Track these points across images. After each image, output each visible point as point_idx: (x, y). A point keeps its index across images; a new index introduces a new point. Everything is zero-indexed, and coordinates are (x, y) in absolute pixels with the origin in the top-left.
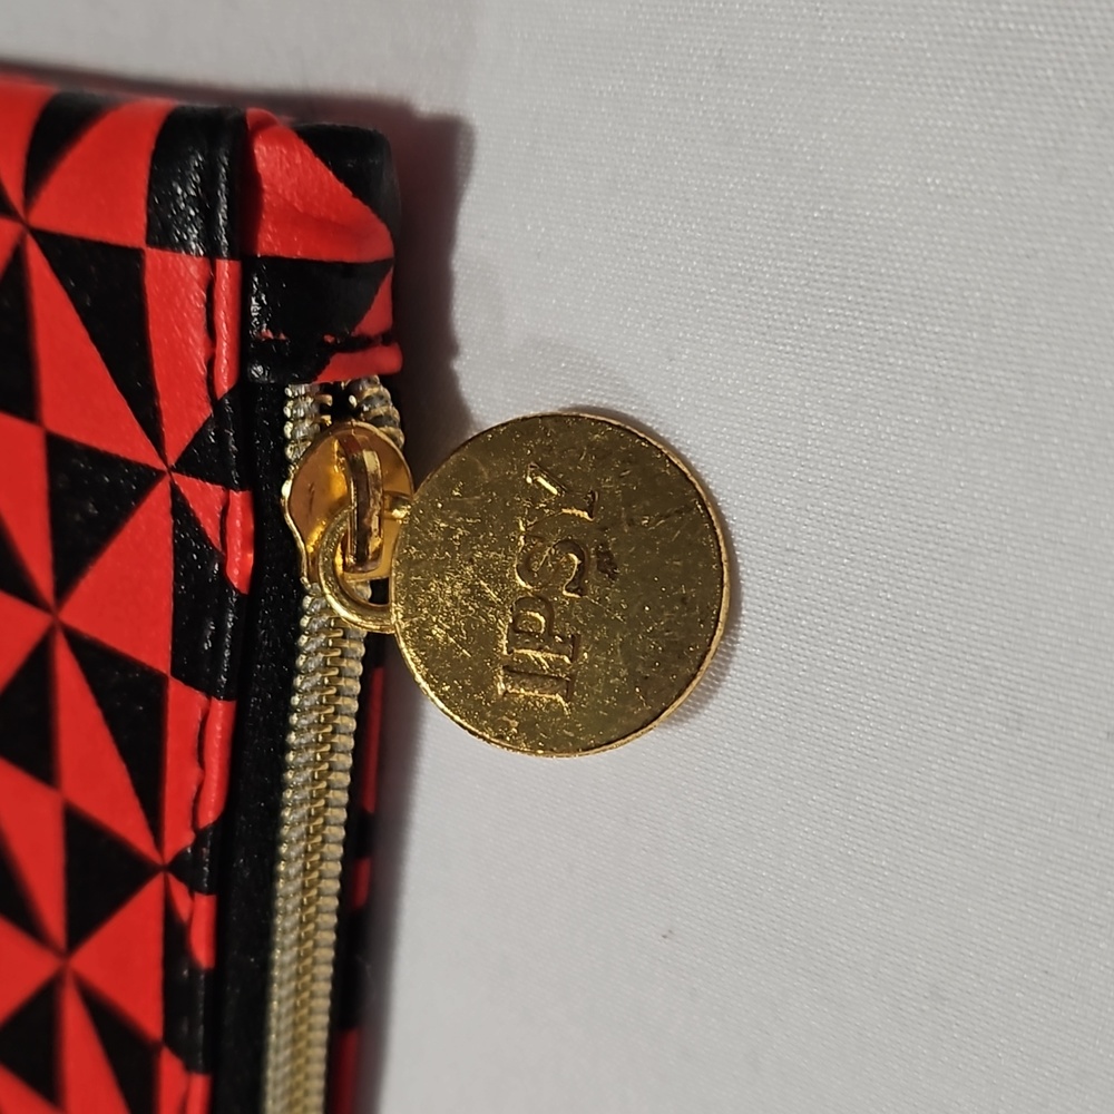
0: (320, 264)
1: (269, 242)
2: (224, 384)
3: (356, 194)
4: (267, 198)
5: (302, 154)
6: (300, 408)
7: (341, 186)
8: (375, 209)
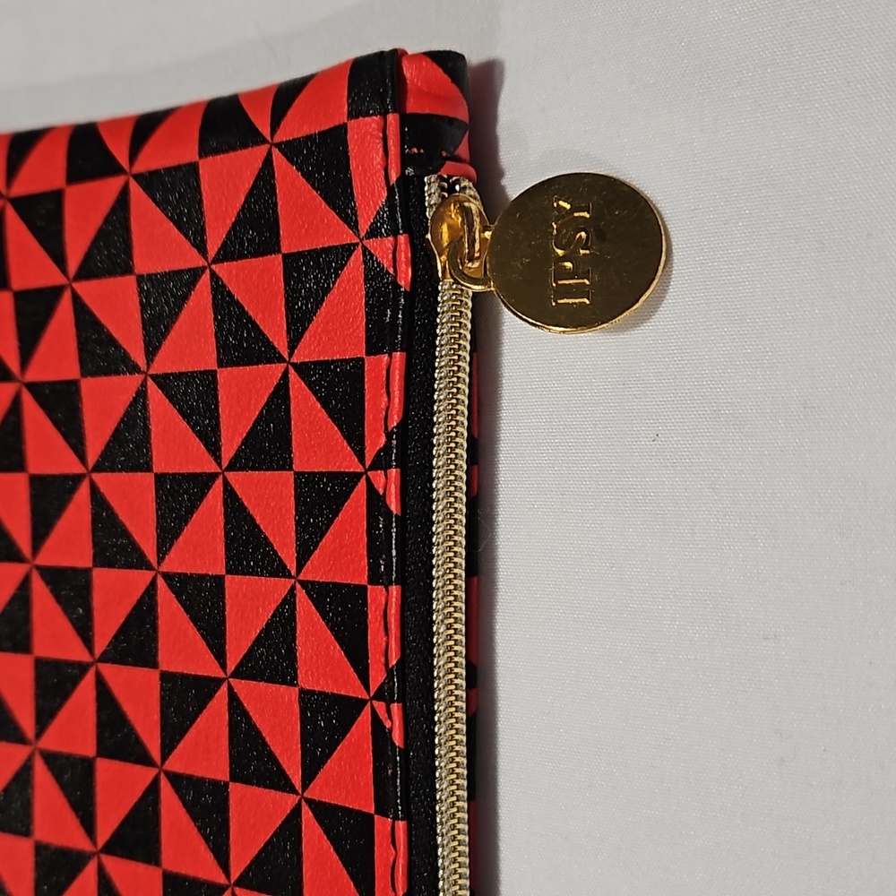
0: (437, 116)
1: (412, 107)
2: (394, 177)
3: (453, 81)
4: (409, 86)
5: (426, 62)
6: (432, 190)
7: (446, 76)
8: (462, 91)
